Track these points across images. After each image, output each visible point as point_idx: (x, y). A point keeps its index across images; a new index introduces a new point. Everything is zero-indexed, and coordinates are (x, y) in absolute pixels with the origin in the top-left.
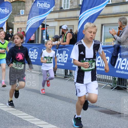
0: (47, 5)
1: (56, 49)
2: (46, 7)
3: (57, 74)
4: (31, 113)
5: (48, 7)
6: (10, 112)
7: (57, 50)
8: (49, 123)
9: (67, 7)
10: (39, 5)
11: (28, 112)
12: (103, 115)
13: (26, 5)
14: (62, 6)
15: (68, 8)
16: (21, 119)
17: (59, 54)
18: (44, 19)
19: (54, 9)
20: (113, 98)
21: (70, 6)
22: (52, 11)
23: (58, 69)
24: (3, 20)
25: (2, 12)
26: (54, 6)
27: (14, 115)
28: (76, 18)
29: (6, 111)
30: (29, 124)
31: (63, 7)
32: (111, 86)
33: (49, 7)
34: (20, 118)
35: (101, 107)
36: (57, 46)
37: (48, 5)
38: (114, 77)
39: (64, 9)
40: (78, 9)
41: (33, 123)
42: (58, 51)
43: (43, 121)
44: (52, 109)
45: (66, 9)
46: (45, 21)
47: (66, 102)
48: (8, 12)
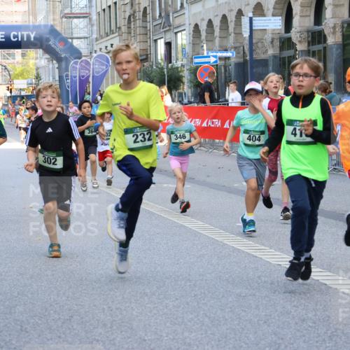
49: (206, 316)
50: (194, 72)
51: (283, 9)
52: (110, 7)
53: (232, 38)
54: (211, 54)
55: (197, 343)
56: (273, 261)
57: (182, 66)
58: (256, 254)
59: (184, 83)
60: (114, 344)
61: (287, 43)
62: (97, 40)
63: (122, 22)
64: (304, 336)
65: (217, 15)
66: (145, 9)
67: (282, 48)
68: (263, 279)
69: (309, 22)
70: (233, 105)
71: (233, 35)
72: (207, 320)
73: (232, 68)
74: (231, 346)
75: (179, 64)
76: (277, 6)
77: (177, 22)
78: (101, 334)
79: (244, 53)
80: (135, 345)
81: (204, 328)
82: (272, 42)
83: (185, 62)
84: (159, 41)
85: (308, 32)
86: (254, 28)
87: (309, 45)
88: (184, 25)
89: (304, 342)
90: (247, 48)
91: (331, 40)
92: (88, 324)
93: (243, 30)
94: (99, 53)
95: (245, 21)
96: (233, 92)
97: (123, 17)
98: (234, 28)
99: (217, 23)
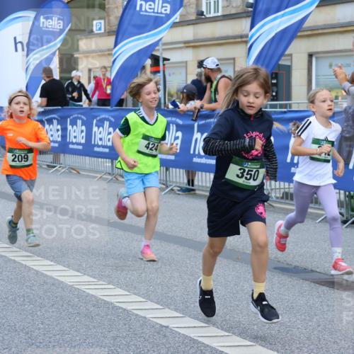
0: (162, 7)
1: (192, 122)
2: (159, 11)
3: (199, 186)
4: (135, 288)
5: (166, 10)
6: (82, 288)
7: (196, 125)
8: (183, 314)
9: (216, 10)
10: (141, 5)
11: (127, 286)
12: (326, 291)
13: (107, 7)
14: (201, 7)
15: (218, 12)
16: (112, 303)
17: (199, 134)
18: (157, 44)
19: (181, 16)
20: (349, 246)
21: (223, 7)
22: (178, 20)
23: (200, 173)
24: (50, 47)
25: (47, 27)
26: (181, 9)
27: (93, 295)
28: (239, 40)
29: (72, 284)
30: (133, 317)
31: (204, 9)
32: (343, 216)
33: (168, 12)
34: (108, 303)
35: (318, 270)
36: (194, 112)
37: (166, 7)
38: (350, 193)
39: (208, 16)
40: (244, 15)
41: (143, 315)
42: (199, 126)
43: (167, 309)
44: (189, 279)
45: (212, 14)
46: (160, 47)
47: (226, 260)
48: (61, 27)
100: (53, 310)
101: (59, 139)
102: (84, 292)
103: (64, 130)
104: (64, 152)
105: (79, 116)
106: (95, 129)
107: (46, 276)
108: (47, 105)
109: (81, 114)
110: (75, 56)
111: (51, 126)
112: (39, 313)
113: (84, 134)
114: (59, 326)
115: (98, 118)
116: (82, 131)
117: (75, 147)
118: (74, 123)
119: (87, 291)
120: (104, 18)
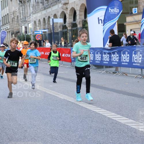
6: (129, 125)
13: (138, 2)
25: (112, 12)
29: (123, 123)
49: (41, 116)
50: (35, 36)
51: (63, 16)
52: (6, 15)
53: (47, 25)
54: (40, 30)
55: (38, 125)
56: (62, 98)
57: (31, 34)
58: (57, 96)
59: (31, 40)
60: (10, 126)
61: (64, 27)
62: (2, 26)
63: (10, 20)
64: (72, 122)
65: (42, 18)
66: (18, 16)
67: (63, 29)
68: (59, 104)
69: (72, 20)
70: (48, 47)
71: (47, 24)
72: (41, 117)
73: (47, 35)
74: (49, 126)
75: (29, 34)
76: (61, 15)
77: (29, 20)
78: (6, 123)
79: (51, 30)
80: (18, 126)
81: (40, 120)
82: (60, 27)
83: (31, 33)
84: (23, 26)
85: (71, 23)
86: (54, 22)
87: (72, 28)
88: (31, 21)
89: (73, 124)
90: (52, 29)
91: (79, 26)
92: (1, 120)
93: (50, 22)
94: (3, 30)
95: (51, 20)
96: (48, 43)
97: (10, 18)
98: (48, 22)
99: (42, 20)
100: (116, 134)
101: (118, 61)
102: (130, 126)
103: (120, 56)
104: (120, 66)
105: (127, 50)
106: (134, 55)
107: (113, 120)
108: (112, 46)
109: (127, 49)
110: (125, 24)
111: (114, 55)
112: (110, 136)
113: (128, 58)
114: (119, 141)
115: (135, 51)
116: (128, 57)
117: (124, 64)
118: (124, 53)
119: (131, 126)
120: (137, 7)
